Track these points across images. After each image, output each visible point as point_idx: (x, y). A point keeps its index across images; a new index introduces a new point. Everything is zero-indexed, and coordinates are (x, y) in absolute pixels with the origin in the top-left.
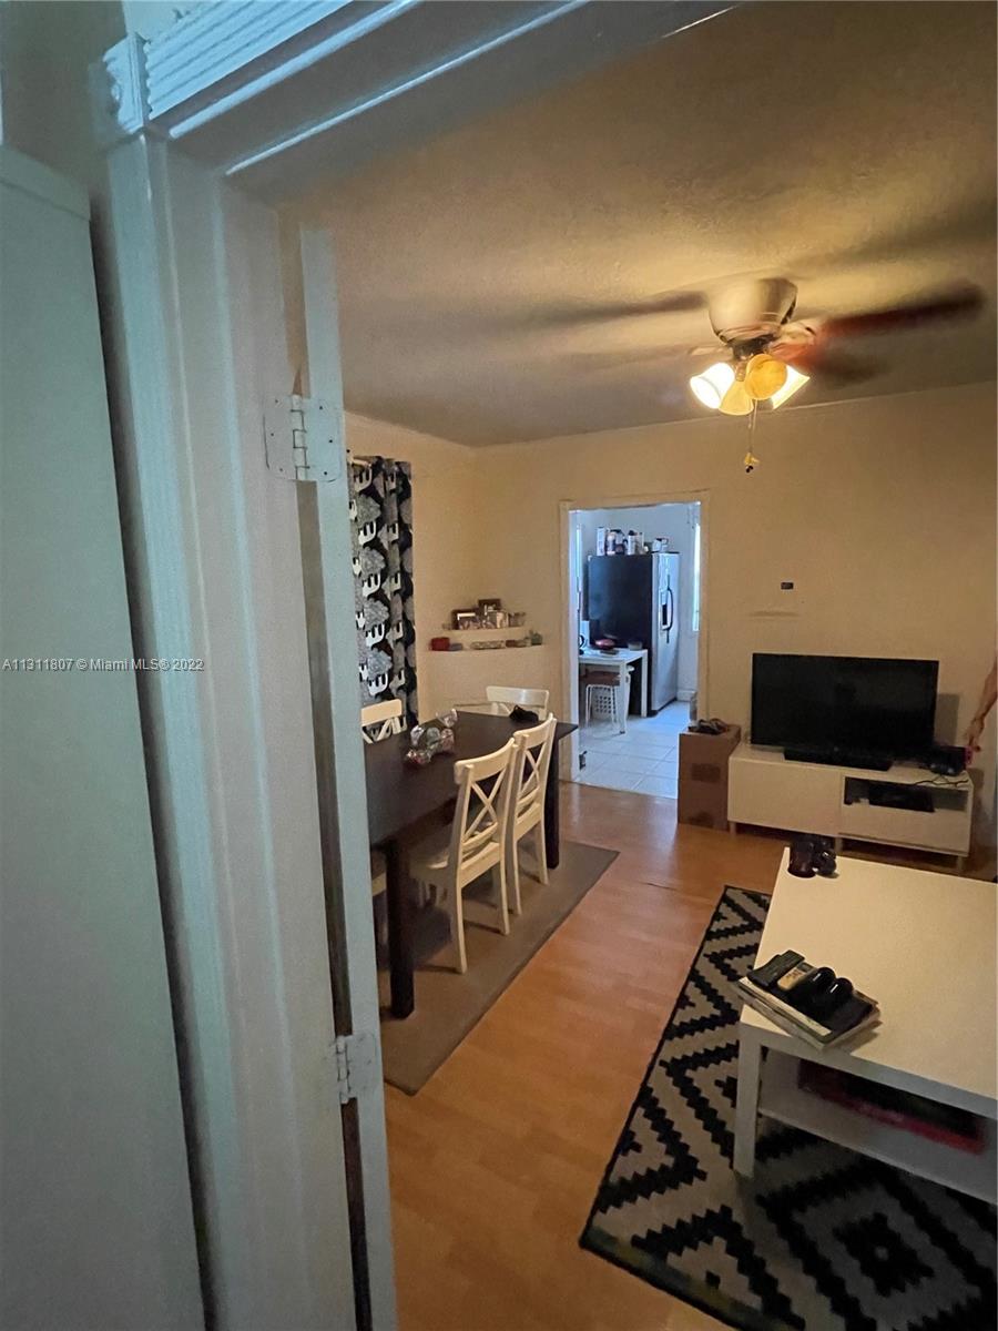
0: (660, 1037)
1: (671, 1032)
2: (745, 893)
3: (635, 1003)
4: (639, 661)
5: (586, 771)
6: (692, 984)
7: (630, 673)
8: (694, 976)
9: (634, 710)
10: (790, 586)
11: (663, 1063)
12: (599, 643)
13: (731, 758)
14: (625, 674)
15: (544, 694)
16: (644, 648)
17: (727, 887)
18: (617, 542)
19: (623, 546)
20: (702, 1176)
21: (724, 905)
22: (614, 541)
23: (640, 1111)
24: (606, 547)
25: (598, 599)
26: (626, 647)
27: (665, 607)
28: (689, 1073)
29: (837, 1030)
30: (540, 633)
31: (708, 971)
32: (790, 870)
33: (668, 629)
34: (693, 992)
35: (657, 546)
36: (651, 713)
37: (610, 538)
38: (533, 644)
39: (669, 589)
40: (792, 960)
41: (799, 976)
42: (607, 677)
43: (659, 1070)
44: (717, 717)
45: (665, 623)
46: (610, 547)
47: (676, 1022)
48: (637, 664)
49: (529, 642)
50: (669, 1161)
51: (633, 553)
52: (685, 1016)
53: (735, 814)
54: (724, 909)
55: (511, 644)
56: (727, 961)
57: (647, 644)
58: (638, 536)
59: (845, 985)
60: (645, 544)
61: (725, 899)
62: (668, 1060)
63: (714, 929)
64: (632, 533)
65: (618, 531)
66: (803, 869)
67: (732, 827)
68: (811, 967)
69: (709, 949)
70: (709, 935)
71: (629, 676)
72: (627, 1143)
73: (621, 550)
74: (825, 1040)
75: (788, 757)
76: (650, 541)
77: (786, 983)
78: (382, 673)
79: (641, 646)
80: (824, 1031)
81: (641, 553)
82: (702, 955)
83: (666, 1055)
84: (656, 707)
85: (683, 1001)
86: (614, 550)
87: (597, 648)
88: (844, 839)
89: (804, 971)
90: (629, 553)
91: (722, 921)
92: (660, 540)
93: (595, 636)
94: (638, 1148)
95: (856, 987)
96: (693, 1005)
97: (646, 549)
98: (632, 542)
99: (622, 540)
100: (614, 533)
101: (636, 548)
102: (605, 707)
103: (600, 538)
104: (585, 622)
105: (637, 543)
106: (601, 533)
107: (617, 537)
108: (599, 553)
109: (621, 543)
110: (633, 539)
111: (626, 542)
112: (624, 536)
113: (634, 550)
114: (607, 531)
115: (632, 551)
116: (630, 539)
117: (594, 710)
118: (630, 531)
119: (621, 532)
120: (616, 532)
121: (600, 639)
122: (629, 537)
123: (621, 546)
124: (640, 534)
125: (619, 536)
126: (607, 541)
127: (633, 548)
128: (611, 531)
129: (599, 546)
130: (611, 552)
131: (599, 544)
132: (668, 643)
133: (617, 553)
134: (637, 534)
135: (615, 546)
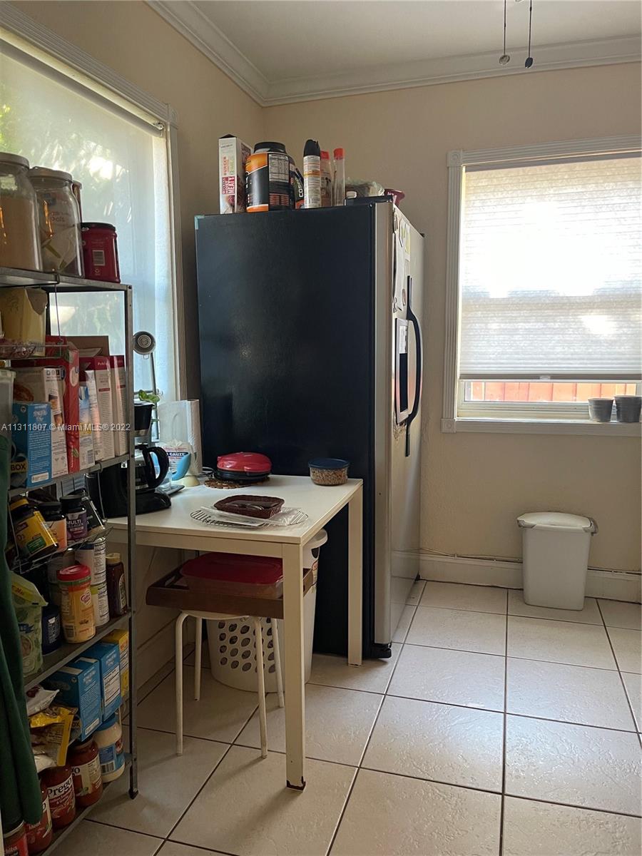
12: (228, 464)
16: (353, 475)
18: (272, 178)
19: (290, 189)
22: (264, 173)
24: (243, 194)
27: (404, 358)
33: (408, 421)
37: (254, 167)
39: (410, 313)
46: (255, 195)
51: (319, 204)
58: (331, 163)
64: (312, 148)
65: (275, 147)
79: (345, 471)
81: (340, 205)
86: (264, 199)
87: (220, 479)
90: (308, 204)
98: (315, 173)
99: (287, 173)
100: (260, 151)
101: (327, 191)
102: (246, 655)
103: (228, 166)
104: (188, 403)
105: (328, 180)
106: (228, 154)
107: (273, 161)
108: (224, 208)
109: (284, 178)
110: (317, 167)
111: (298, 178)
112: (291, 161)
113: (319, 196)
114: (245, 149)
115: (315, 200)
116: (307, 164)
117: (216, 656)
118: (309, 142)
119: (283, 147)
120: (269, 149)
121: (229, 451)
122: (306, 157)
123: (285, 186)
124: (335, 156)
125: (279, 159)
126: (245, 175)
127: (316, 192)
128: (257, 147)
129: (224, 188)
130: (256, 205)
131: (224, 183)
132: (407, 454)
133: (271, 209)
134: (326, 154)
135: (268, 188)
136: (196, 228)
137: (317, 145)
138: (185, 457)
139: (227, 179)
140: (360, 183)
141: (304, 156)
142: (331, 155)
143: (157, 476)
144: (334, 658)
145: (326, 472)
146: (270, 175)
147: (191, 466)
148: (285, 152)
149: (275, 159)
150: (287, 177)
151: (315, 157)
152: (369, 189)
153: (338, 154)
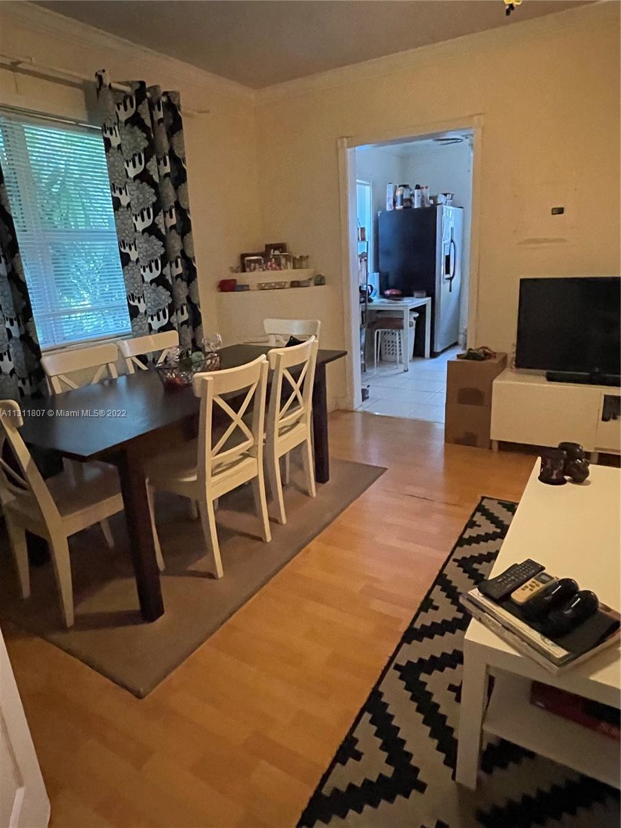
0: (399, 640)
1: (411, 635)
2: (500, 503)
3: (377, 605)
4: (424, 306)
5: (367, 403)
6: (438, 588)
7: (415, 318)
8: (442, 580)
9: (418, 353)
10: (561, 211)
11: (397, 667)
12: (388, 292)
13: (495, 382)
14: (409, 319)
15: (317, 324)
16: (427, 296)
17: (483, 498)
18: (404, 197)
19: (410, 201)
20: (422, 787)
21: (478, 514)
22: (402, 195)
23: (367, 716)
24: (395, 202)
25: (388, 253)
26: (412, 296)
27: (448, 258)
28: (423, 677)
29: (575, 652)
30: (322, 274)
31: (456, 576)
32: (541, 478)
33: (451, 279)
34: (439, 596)
35: (441, 199)
36: (434, 355)
37: (398, 193)
38: (316, 285)
39: (452, 241)
40: (531, 569)
41: (536, 589)
42: (394, 322)
43: (393, 674)
44: (485, 345)
45: (448, 272)
46: (398, 202)
47: (417, 625)
48: (421, 310)
49: (312, 283)
50: (389, 771)
51: (420, 206)
52: (427, 619)
53: (498, 433)
54: (479, 518)
55: (295, 284)
56: (475, 566)
57: (431, 293)
58: (424, 190)
59: (589, 600)
60: (431, 198)
61: (480, 509)
62: (403, 663)
63: (466, 536)
64: (418, 187)
65: (405, 186)
66: (554, 477)
67: (495, 446)
68: (551, 578)
69: (459, 555)
70: (461, 542)
71: (414, 322)
72: (348, 751)
73: (409, 204)
74: (562, 662)
75: (550, 378)
76: (435, 194)
77: (520, 596)
78: (161, 307)
79: (425, 294)
80: (560, 652)
81: (427, 206)
82: (451, 560)
83: (401, 660)
84: (438, 349)
85: (427, 604)
86: (402, 204)
87: (386, 296)
88: (600, 454)
89: (543, 582)
90: (416, 207)
91: (476, 528)
92: (445, 195)
93: (384, 285)
94: (358, 756)
95: (602, 600)
96: (436, 608)
97: (432, 202)
98: (418, 195)
99: (409, 195)
100: (402, 188)
101: (422, 202)
102: (393, 350)
104: (376, 274)
105: (423, 197)
106: (390, 189)
107: (405, 191)
108: (388, 208)
109: (408, 197)
110: (419, 193)
111: (413, 196)
112: (411, 190)
114: (396, 186)
115: (418, 205)
116: (416, 193)
117: (383, 352)
118: (417, 185)
119: (408, 185)
121: (388, 289)
123: (408, 200)
125: (407, 191)
126: (395, 196)
127: (419, 202)
128: (400, 186)
129: (388, 202)
130: (399, 207)
131: (388, 200)
133: (404, 208)
134: (423, 188)
135: (403, 201)
136: (379, 216)
137: (420, 185)
139: (389, 198)
140: (434, 196)
141: (415, 190)
142: (425, 188)
144: (421, 358)
147: (377, 293)
148: (409, 188)
151: (419, 190)
152: (438, 197)
153: (427, 187)
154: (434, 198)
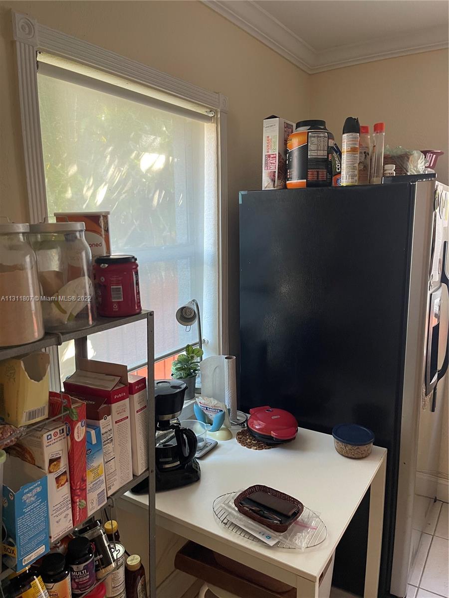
18: (311, 154)
19: (328, 165)
22: (304, 150)
27: (436, 329)
35: (420, 164)
37: (295, 144)
46: (295, 171)
58: (370, 137)
60: (388, 159)
64: (352, 126)
65: (315, 125)
73: (323, 174)
76: (400, 149)
81: (377, 181)
86: (303, 175)
90: (345, 180)
97: (391, 169)
98: (353, 150)
99: (326, 148)
100: (303, 129)
101: (364, 168)
103: (271, 146)
105: (366, 154)
106: (271, 133)
107: (313, 139)
108: (267, 183)
109: (322, 154)
110: (355, 144)
111: (336, 153)
112: (330, 136)
113: (356, 172)
114: (288, 126)
115: (353, 176)
116: (346, 142)
118: (350, 120)
119: (322, 123)
120: (309, 127)
122: (345, 135)
123: (322, 162)
124: (375, 131)
125: (318, 137)
126: (286, 152)
127: (354, 168)
128: (299, 125)
129: (267, 164)
130: (295, 180)
131: (266, 160)
132: (433, 410)
133: (309, 184)
134: (366, 130)
135: (306, 163)
136: (240, 202)
137: (357, 121)
138: (220, 414)
139: (269, 156)
140: (399, 153)
141: (343, 133)
142: (371, 129)
143: (187, 455)
145: (350, 447)
146: (309, 153)
147: (225, 421)
148: (325, 129)
149: (314, 137)
150: (326, 153)
151: (354, 134)
152: (409, 158)
153: (378, 128)
154: (400, 160)
